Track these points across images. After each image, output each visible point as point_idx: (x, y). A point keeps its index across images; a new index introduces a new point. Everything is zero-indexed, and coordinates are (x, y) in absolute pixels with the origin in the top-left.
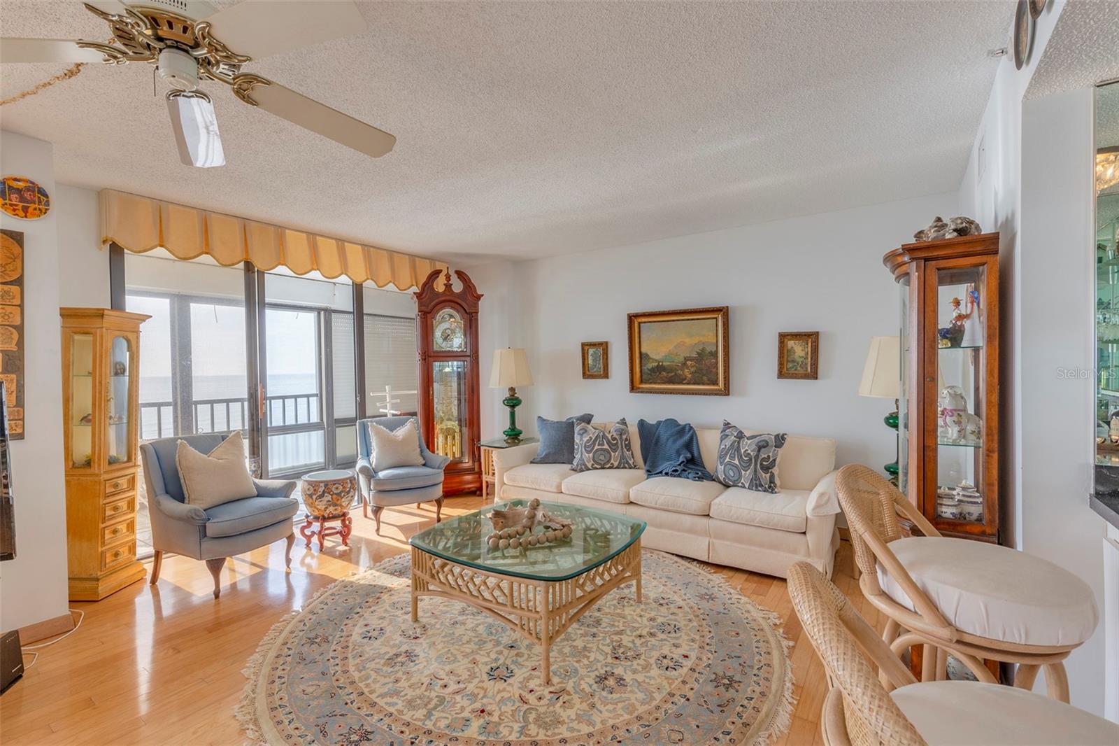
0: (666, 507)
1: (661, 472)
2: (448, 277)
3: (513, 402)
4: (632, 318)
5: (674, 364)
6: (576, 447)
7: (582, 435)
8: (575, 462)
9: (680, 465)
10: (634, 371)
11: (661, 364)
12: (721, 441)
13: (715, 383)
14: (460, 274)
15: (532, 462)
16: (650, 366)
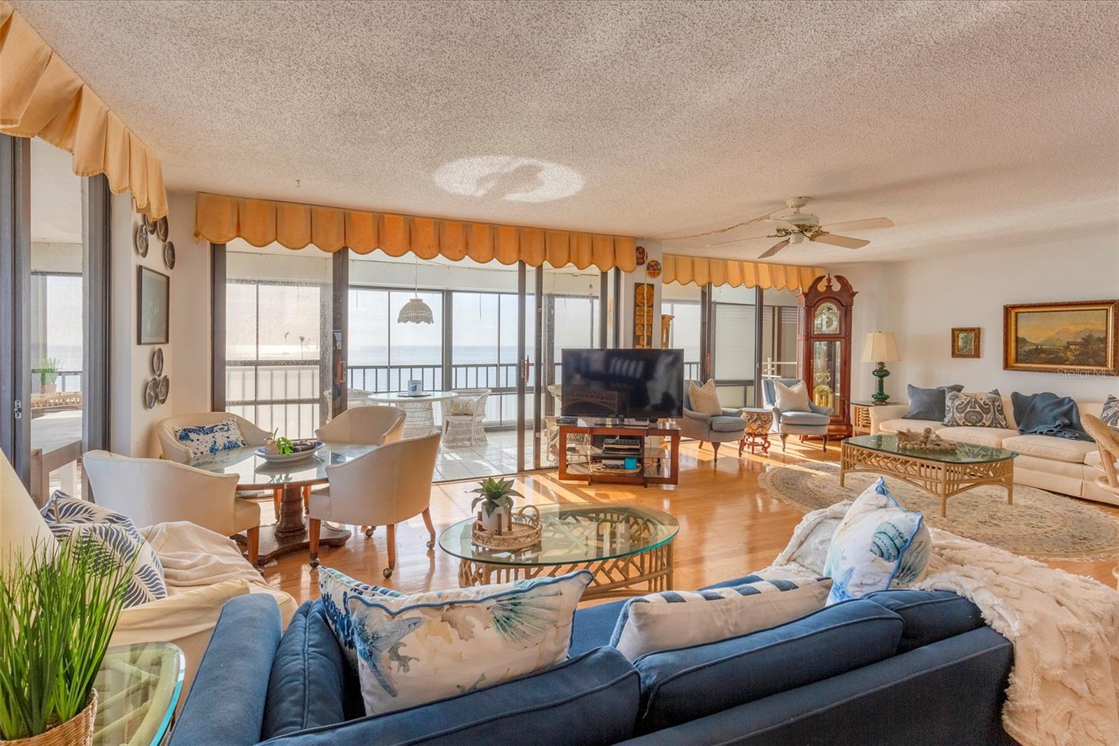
0: (1039, 454)
1: (1036, 432)
2: (829, 281)
3: (882, 373)
4: (1008, 310)
5: (1056, 347)
6: (947, 408)
7: (953, 400)
8: (946, 420)
9: (1056, 427)
10: (1009, 352)
11: (1039, 347)
12: (1104, 411)
13: (1104, 364)
14: (839, 278)
15: (903, 418)
16: (1027, 349)
